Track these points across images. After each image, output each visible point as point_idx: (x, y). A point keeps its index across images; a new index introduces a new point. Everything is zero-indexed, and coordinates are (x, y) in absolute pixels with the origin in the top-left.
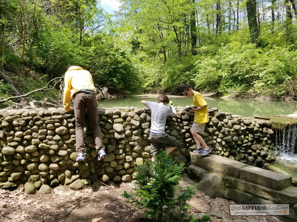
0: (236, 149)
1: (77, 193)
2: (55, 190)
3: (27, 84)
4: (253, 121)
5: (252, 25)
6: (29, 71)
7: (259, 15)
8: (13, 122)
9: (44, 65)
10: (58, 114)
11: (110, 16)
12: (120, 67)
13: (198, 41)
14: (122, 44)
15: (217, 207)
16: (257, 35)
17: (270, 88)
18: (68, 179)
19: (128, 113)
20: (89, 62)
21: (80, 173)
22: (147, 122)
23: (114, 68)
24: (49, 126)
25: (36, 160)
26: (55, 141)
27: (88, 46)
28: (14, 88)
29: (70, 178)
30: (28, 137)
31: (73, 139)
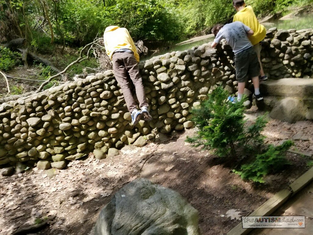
0: (310, 67)
1: (144, 149)
2: (122, 150)
6: (64, 48)
8: (58, 99)
10: (97, 80)
12: (154, 17)
19: (169, 59)
21: (139, 131)
22: (193, 63)
23: (147, 21)
24: (92, 93)
25: (94, 128)
26: (104, 106)
29: (131, 137)
30: (77, 109)
31: (121, 100)
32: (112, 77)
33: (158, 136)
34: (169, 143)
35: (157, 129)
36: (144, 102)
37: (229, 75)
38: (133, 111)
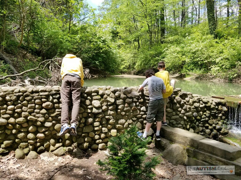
0: (195, 123)
1: (60, 159)
2: (41, 156)
3: (24, 65)
4: (210, 100)
5: (210, 20)
6: (26, 54)
7: (217, 11)
8: (6, 98)
9: (39, 49)
10: (45, 91)
11: (94, 10)
12: (102, 52)
13: (166, 32)
14: (103, 33)
15: (178, 173)
16: (215, 28)
17: (225, 72)
18: (52, 146)
19: (105, 91)
20: (76, 47)
21: (63, 142)
22: (121, 99)
23: (96, 53)
24: (37, 101)
25: (25, 130)
26: (42, 114)
27: (75, 34)
28: (12, 68)
29: (54, 145)
30: (19, 110)
31: (58, 113)
32: (58, 92)
33: (75, 150)
34: (82, 158)
35: (77, 144)
36: (76, 120)
37: (142, 115)
38: (64, 124)
